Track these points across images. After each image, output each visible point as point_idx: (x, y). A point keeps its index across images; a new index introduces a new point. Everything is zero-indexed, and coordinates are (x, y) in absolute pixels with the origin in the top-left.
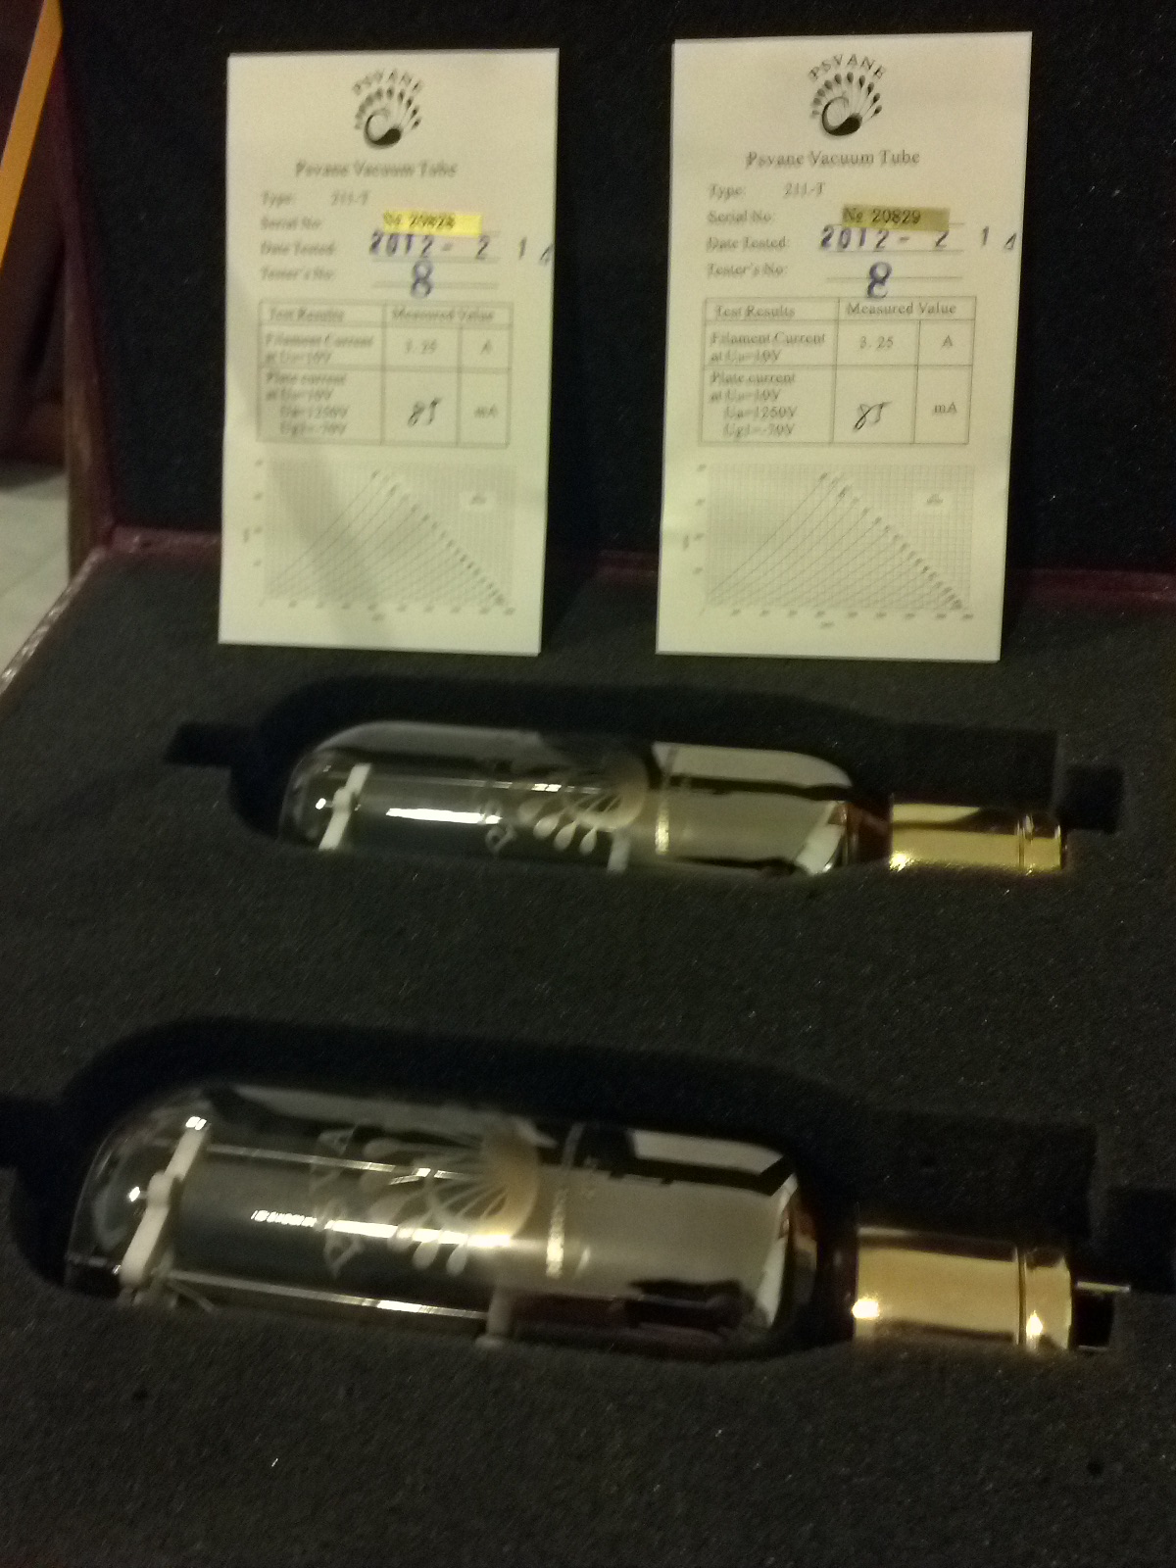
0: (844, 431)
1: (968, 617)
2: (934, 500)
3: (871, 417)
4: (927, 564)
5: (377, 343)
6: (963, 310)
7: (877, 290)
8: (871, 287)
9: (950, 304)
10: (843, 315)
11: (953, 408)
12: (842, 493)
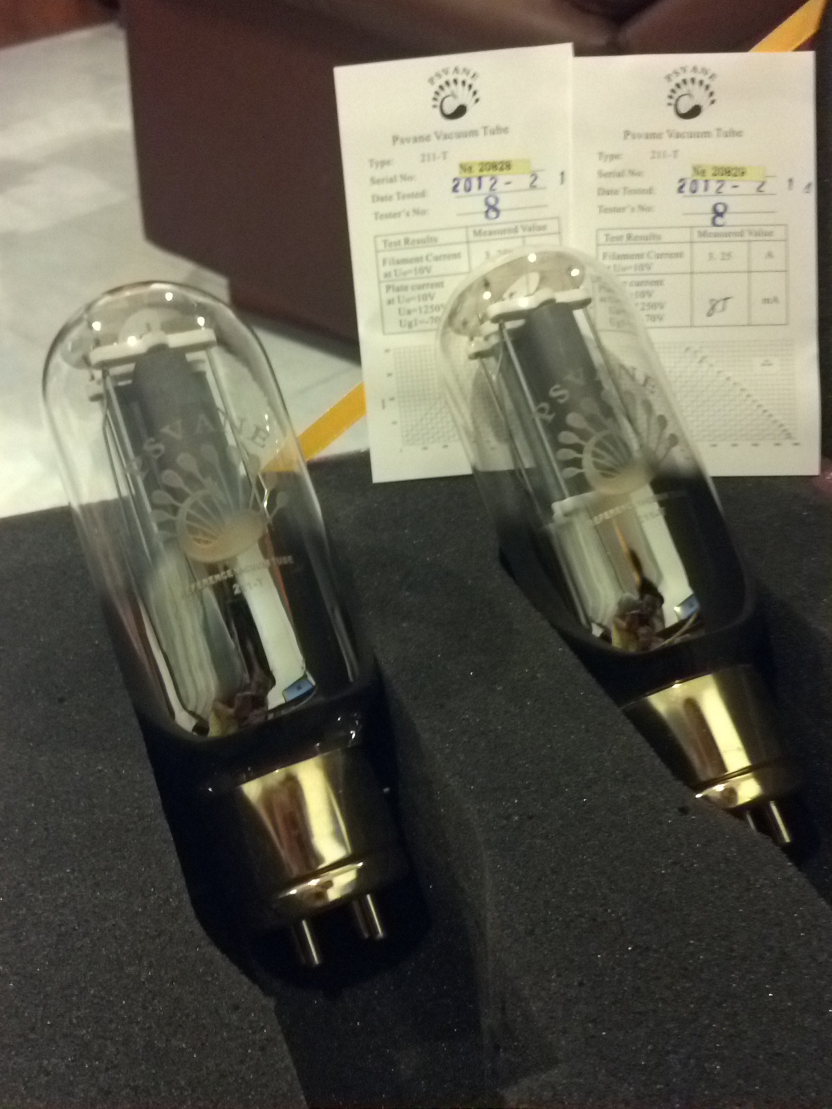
0: (701, 318)
1: (796, 444)
2: (767, 364)
3: (719, 307)
4: (765, 408)
5: (464, 256)
6: (779, 233)
7: (719, 221)
8: (714, 219)
9: (768, 229)
10: (696, 238)
11: (776, 300)
12: (701, 361)
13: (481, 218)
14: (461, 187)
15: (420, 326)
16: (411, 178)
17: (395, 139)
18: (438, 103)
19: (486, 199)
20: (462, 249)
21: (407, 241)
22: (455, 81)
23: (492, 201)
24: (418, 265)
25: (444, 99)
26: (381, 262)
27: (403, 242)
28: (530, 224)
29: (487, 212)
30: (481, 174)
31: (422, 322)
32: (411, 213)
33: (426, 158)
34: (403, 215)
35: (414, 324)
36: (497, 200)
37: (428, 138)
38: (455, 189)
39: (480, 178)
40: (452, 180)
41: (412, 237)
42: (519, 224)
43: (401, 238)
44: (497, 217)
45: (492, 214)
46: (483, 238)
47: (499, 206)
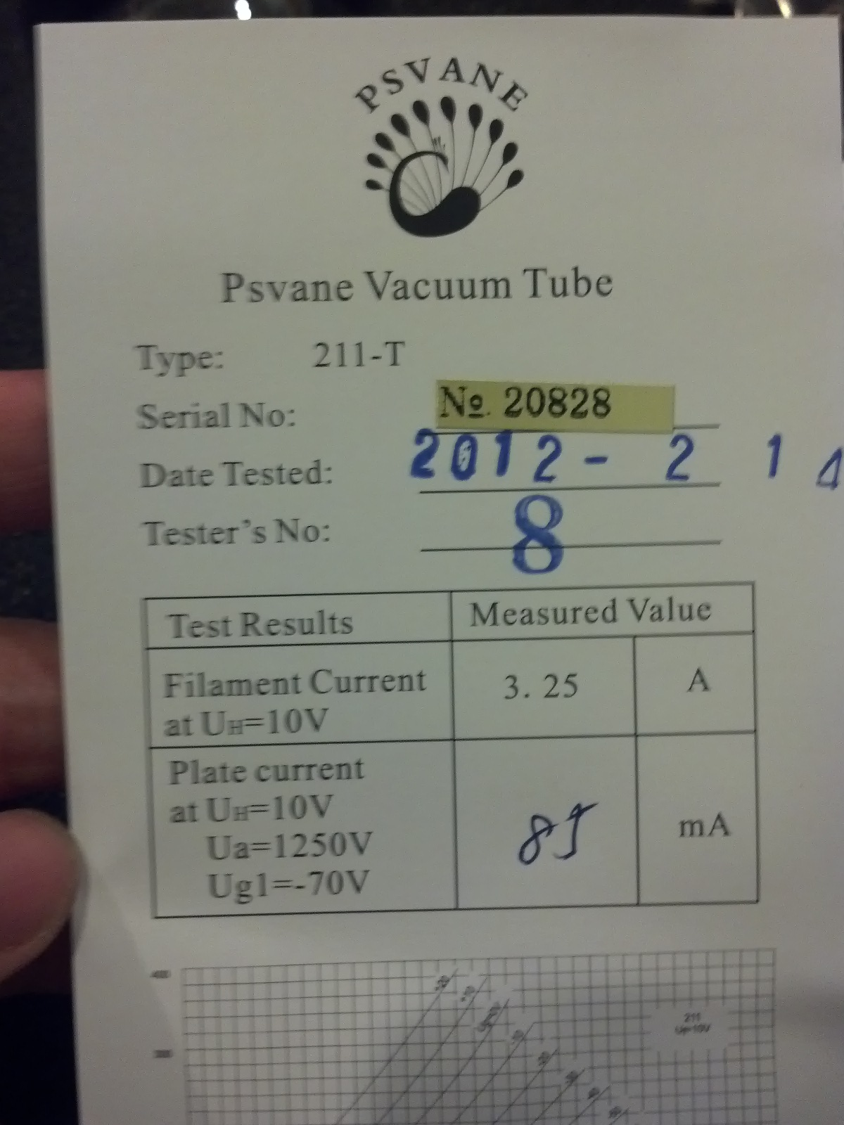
5: (437, 683)
13: (501, 568)
14: (440, 462)
15: (277, 900)
16: (277, 418)
17: (232, 282)
18: (384, 177)
19: (521, 508)
20: (432, 660)
21: (249, 623)
22: (448, 107)
23: (539, 514)
24: (283, 704)
25: (404, 163)
26: (158, 685)
27: (236, 626)
28: (659, 597)
29: (520, 548)
30: (510, 423)
31: (282, 884)
32: (272, 532)
33: (333, 356)
34: (244, 536)
35: (254, 890)
36: (556, 512)
37: (342, 292)
38: (420, 468)
39: (504, 438)
40: (413, 434)
41: (267, 610)
42: (622, 596)
43: (233, 610)
44: (553, 566)
45: (537, 557)
46: (502, 630)
47: (560, 533)
